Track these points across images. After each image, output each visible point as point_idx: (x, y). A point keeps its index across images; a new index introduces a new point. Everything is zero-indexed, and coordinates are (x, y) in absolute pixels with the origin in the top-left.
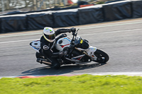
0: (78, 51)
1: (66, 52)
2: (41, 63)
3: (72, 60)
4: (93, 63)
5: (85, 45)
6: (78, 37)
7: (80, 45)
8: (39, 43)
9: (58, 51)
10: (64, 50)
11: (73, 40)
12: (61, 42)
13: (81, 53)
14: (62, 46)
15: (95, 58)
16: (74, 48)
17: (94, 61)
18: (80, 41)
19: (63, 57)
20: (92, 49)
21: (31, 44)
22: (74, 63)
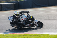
0: (30, 21)
1: (24, 22)
3: (27, 25)
4: (36, 27)
5: (33, 19)
6: (30, 15)
7: (30, 19)
9: (21, 21)
12: (22, 17)
14: (23, 19)
15: (37, 25)
16: (28, 20)
18: (31, 17)
19: (23, 24)
22: (27, 27)
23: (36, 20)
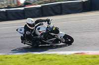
0: (51, 35)
1: (42, 36)
2: (25, 44)
3: (47, 42)
4: (62, 44)
5: (57, 31)
6: (52, 25)
7: (53, 31)
8: (23, 29)
9: (37, 35)
10: (41, 35)
11: (48, 28)
12: (39, 29)
13: (54, 37)
14: (40, 32)
15: (64, 40)
16: (48, 33)
17: (63, 42)
18: (53, 28)
19: (40, 40)
20: (61, 34)
21: (17, 30)
22: (48, 44)
23: (62, 33)
